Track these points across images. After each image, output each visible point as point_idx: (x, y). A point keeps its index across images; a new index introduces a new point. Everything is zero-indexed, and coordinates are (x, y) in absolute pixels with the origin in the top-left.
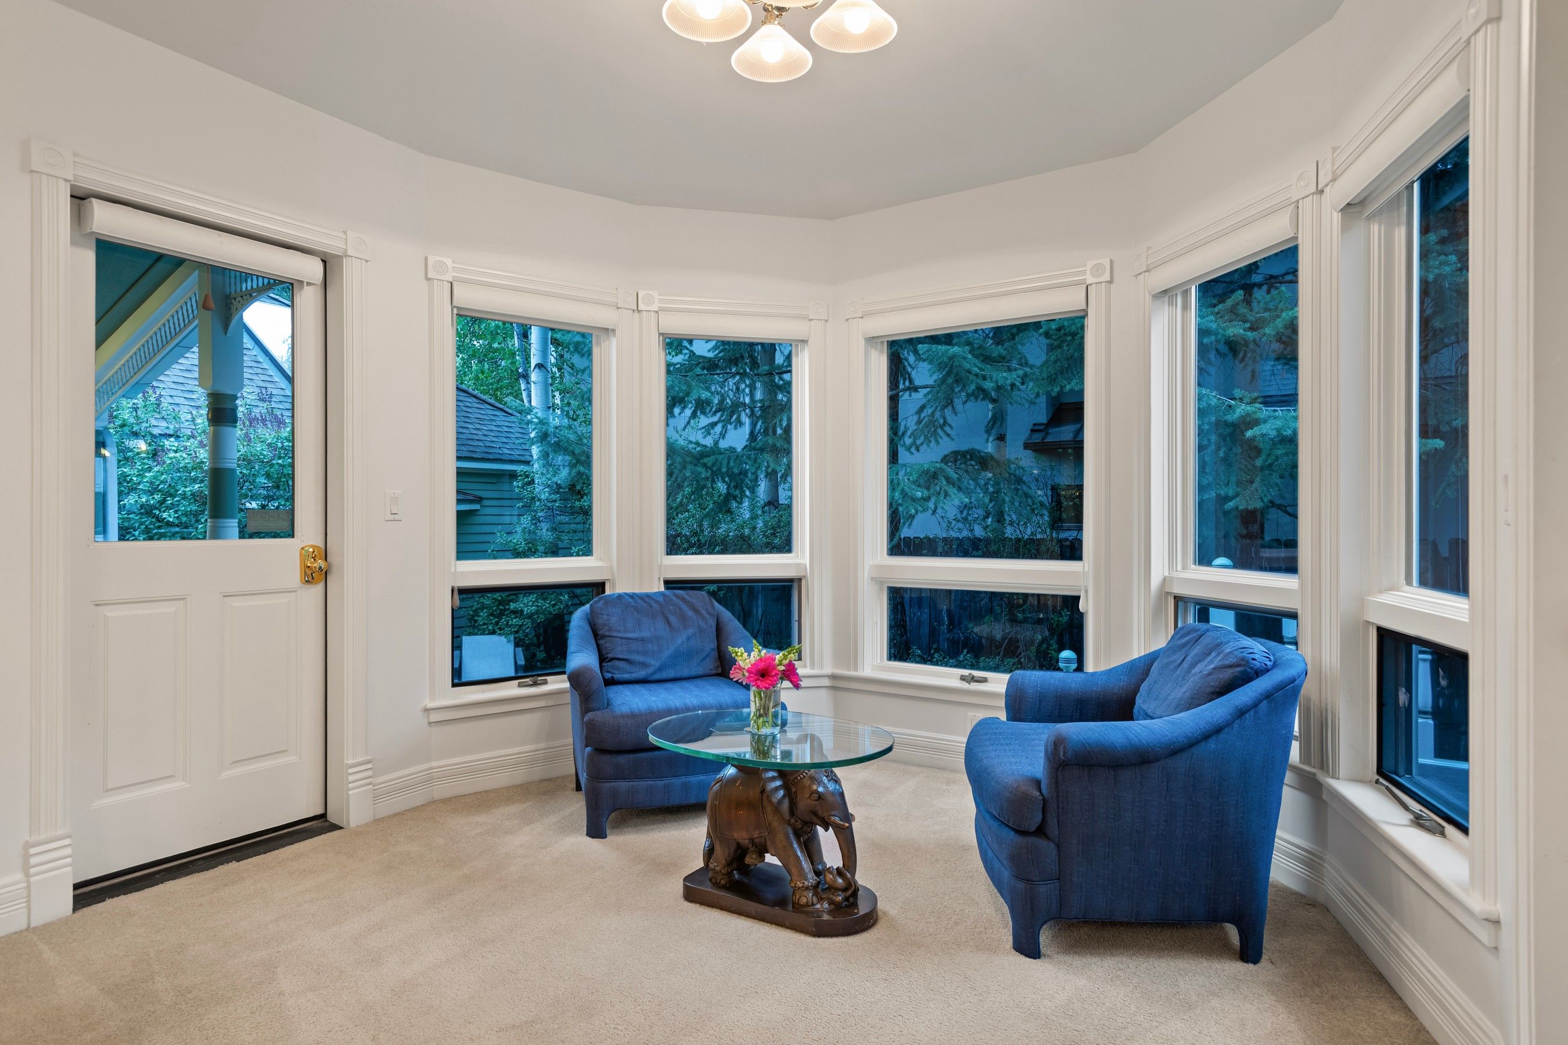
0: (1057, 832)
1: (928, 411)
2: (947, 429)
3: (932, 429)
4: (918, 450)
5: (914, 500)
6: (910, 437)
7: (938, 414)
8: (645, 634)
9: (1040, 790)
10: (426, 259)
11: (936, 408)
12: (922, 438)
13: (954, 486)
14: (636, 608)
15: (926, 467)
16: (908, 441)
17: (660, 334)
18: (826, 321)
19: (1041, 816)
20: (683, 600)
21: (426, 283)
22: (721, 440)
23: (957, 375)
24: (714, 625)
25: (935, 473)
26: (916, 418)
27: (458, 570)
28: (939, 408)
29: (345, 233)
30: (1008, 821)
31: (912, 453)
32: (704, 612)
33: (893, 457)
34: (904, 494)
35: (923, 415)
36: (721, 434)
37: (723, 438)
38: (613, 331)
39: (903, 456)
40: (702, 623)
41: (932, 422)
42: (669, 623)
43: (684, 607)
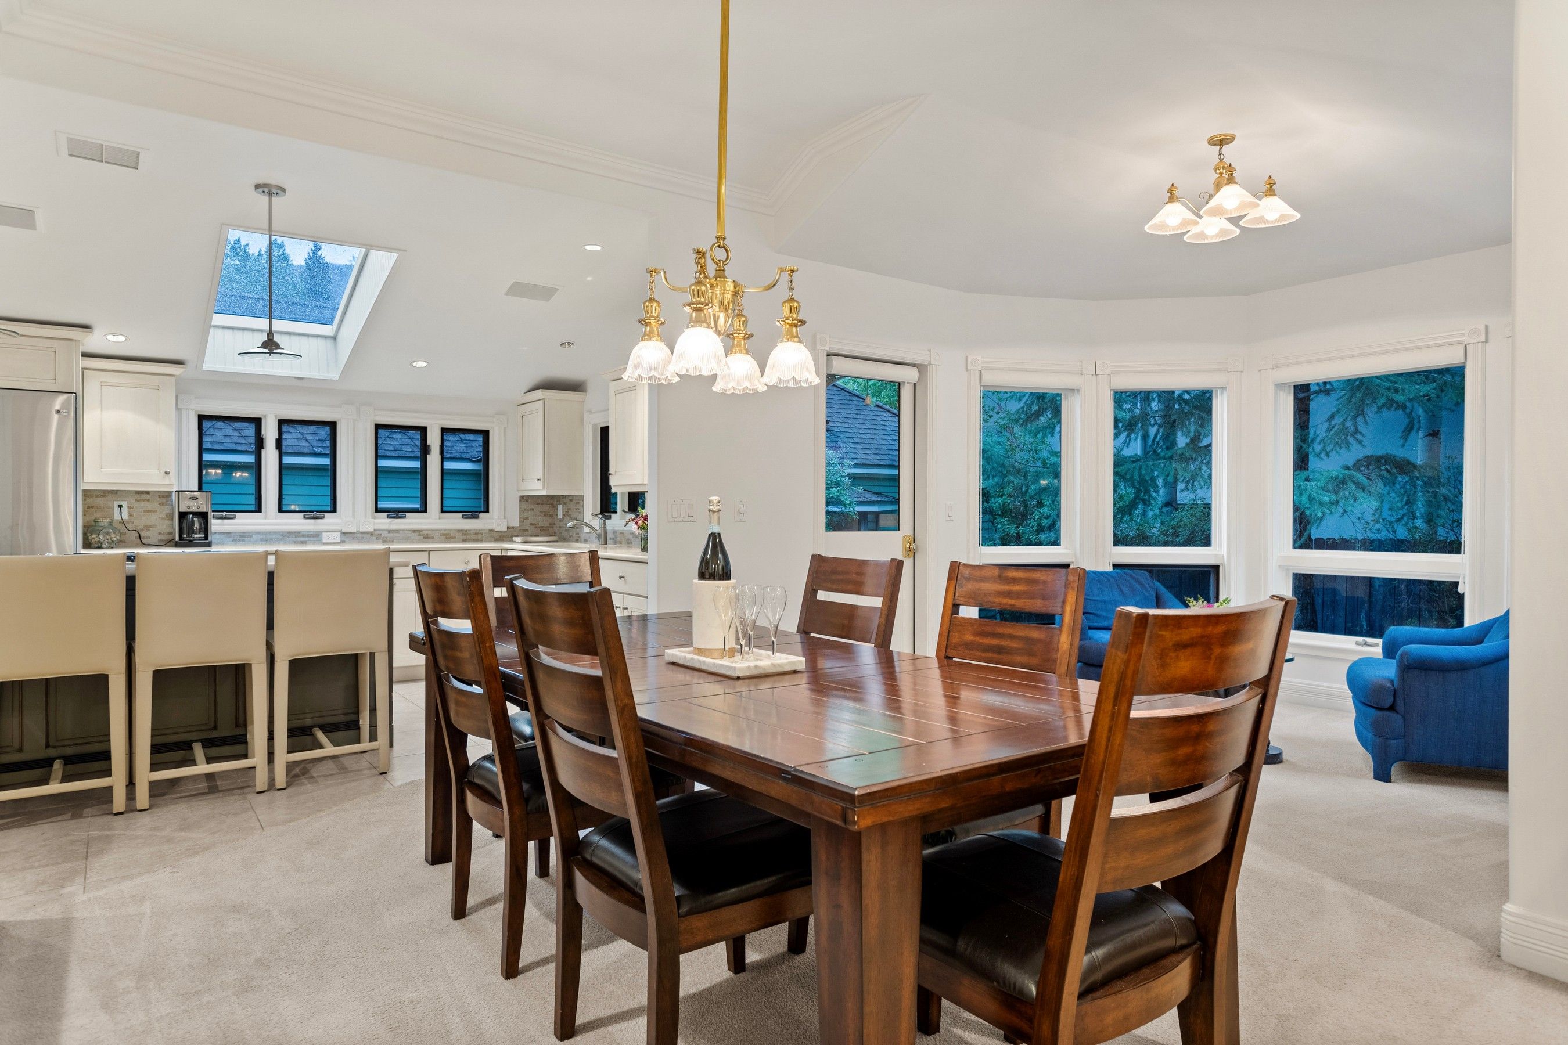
0: (1403, 709)
1: (1338, 420)
2: (1358, 436)
3: (1344, 437)
4: (1328, 456)
5: (1321, 504)
6: (1320, 443)
7: (1349, 424)
8: (1106, 598)
9: (1393, 685)
10: (967, 358)
11: (1347, 417)
12: (1331, 446)
13: (1364, 490)
14: (1099, 581)
15: (1334, 474)
16: (1317, 447)
17: (1111, 390)
18: (1242, 372)
19: (1392, 699)
20: (1131, 576)
21: (966, 372)
22: (1125, 448)
23: (1367, 389)
24: (1154, 595)
25: (1344, 479)
26: (1326, 425)
27: (982, 552)
28: (1350, 418)
29: (930, 351)
30: (1371, 702)
31: (1322, 459)
32: (1147, 586)
33: (1301, 462)
34: (1311, 499)
35: (1333, 423)
36: (1125, 442)
37: (1128, 446)
38: (1078, 390)
39: (1313, 463)
40: (1146, 593)
41: (1344, 430)
42: (1122, 591)
43: (1132, 581)
